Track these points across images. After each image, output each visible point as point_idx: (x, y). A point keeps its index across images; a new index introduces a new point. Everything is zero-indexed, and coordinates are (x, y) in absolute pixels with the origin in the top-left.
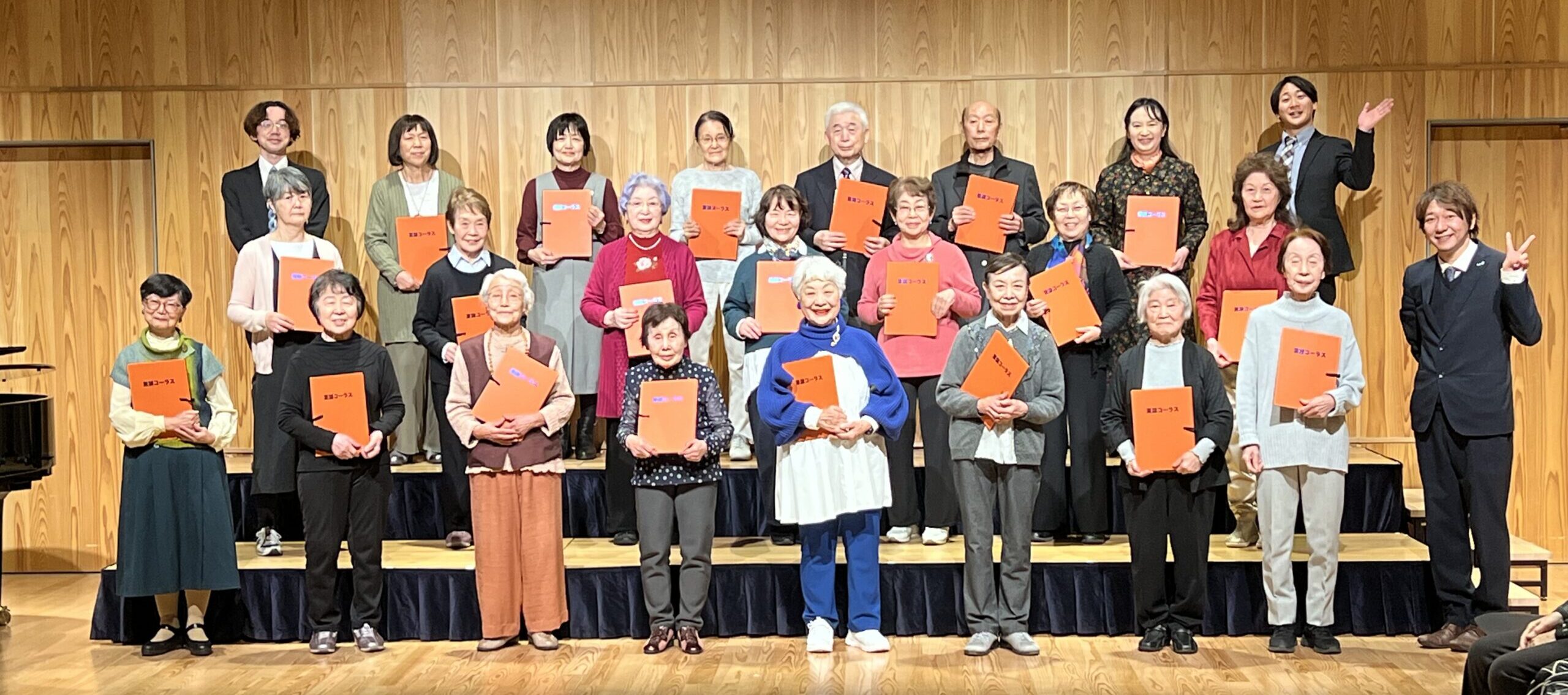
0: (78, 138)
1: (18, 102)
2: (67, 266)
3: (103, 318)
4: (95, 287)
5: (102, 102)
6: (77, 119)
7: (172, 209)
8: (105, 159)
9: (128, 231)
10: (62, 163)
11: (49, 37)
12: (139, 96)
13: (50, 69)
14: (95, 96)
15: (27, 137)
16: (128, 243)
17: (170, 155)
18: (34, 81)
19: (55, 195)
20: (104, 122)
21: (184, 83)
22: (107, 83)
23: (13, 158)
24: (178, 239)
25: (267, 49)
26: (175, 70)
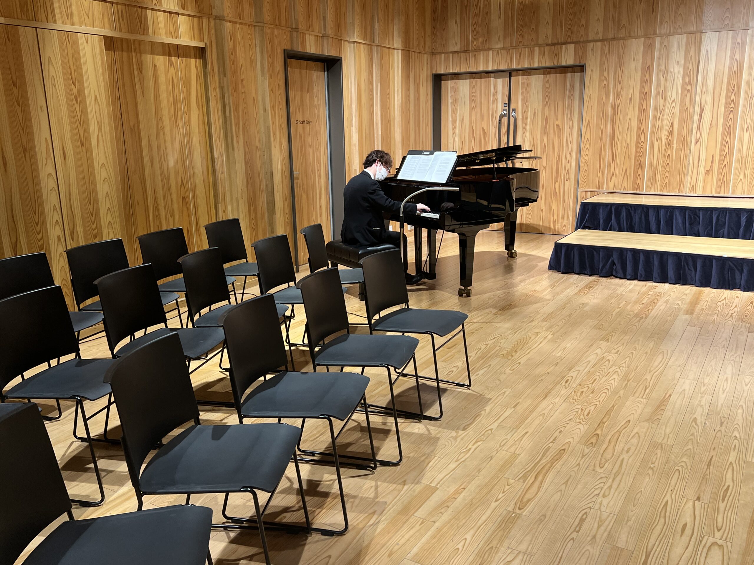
0: (556, 64)
1: (534, 52)
2: (547, 117)
3: (559, 137)
4: (557, 125)
5: (566, 49)
6: (556, 57)
7: (591, 92)
8: (565, 73)
9: (571, 103)
10: (548, 75)
11: (547, 23)
12: (581, 45)
13: (547, 37)
14: (564, 46)
15: (536, 65)
16: (571, 107)
17: (592, 70)
18: (540, 41)
19: (545, 89)
20: (566, 57)
21: (601, 38)
22: (569, 40)
23: (530, 74)
24: (592, 105)
25: (639, 20)
26: (597, 33)
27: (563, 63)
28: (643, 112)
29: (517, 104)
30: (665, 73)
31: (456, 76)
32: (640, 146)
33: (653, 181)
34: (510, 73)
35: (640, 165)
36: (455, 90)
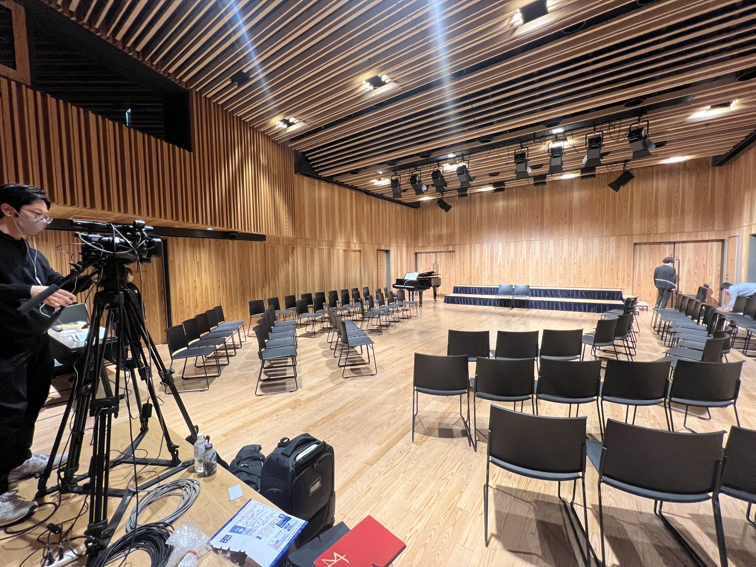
1: (442, 247)
2: (446, 264)
3: (450, 270)
4: (449, 266)
5: (450, 246)
6: (448, 248)
7: (457, 258)
8: (450, 253)
9: (452, 260)
10: (446, 253)
11: (445, 240)
12: (454, 246)
13: (445, 243)
15: (442, 250)
17: (457, 252)
18: (443, 244)
19: (445, 256)
21: (459, 244)
22: (451, 244)
23: (441, 253)
24: (458, 261)
25: (468, 240)
27: (449, 250)
28: (471, 263)
29: (438, 260)
30: (475, 253)
31: (421, 253)
32: (470, 272)
33: (474, 281)
34: (436, 252)
35: (471, 277)
36: (421, 257)
